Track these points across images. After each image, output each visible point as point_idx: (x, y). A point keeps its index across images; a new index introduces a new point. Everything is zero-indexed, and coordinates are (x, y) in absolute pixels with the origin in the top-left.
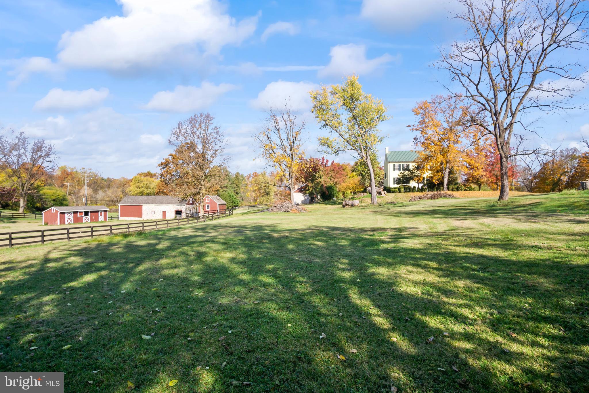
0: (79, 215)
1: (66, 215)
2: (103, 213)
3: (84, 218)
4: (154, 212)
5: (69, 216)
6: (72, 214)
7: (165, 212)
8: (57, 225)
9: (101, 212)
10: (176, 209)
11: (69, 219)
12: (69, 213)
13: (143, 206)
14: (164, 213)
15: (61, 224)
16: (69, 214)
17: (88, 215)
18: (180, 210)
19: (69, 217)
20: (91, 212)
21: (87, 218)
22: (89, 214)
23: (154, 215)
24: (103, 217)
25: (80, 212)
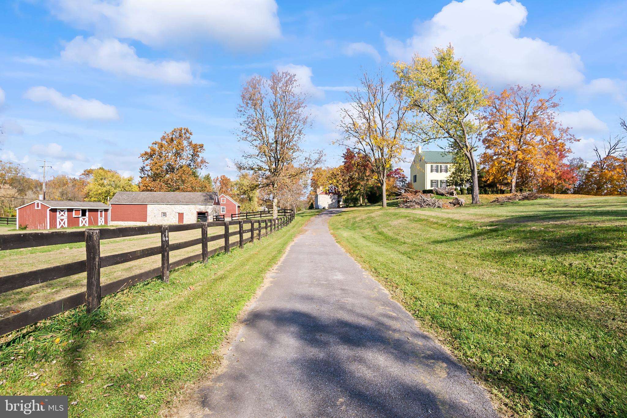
0: (75, 215)
1: (58, 213)
2: (103, 212)
3: (81, 219)
4: (164, 214)
5: (62, 215)
6: (66, 213)
7: (183, 214)
8: (45, 228)
9: (101, 212)
10: (198, 211)
11: (62, 220)
12: (62, 210)
13: (148, 206)
14: (181, 216)
15: (51, 228)
16: (62, 213)
17: (85, 216)
18: (204, 211)
19: (62, 218)
20: (90, 210)
21: (84, 219)
22: (87, 213)
23: (166, 218)
24: (103, 219)
25: (77, 210)
